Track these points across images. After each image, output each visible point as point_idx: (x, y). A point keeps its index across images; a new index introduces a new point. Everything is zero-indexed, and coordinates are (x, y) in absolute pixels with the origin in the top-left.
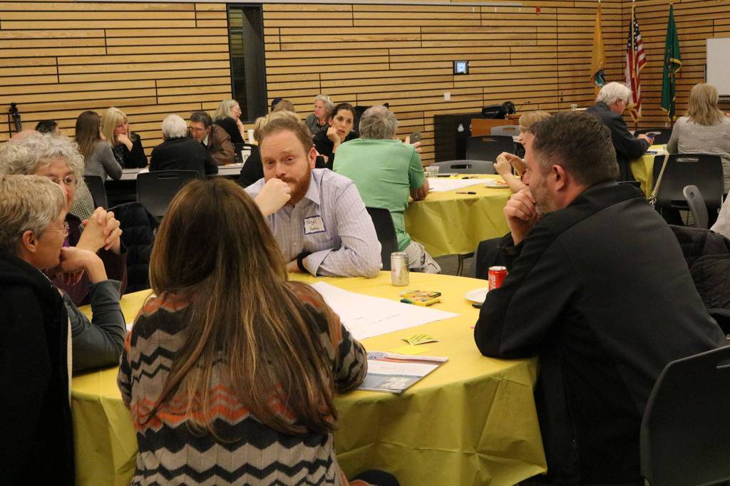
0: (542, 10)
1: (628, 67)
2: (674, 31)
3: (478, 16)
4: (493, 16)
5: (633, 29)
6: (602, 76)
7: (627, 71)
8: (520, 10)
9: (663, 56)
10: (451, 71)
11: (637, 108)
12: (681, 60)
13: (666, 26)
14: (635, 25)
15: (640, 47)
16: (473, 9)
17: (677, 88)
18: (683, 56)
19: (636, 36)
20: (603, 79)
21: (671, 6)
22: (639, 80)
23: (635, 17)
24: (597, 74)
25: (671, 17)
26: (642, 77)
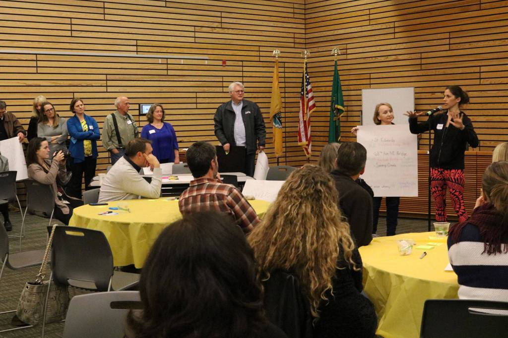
0: (228, 63)
1: (301, 112)
2: (338, 82)
3: (165, 67)
4: (180, 67)
5: (305, 80)
6: (279, 118)
7: (301, 115)
8: (206, 62)
9: (330, 103)
10: (136, 112)
11: (308, 145)
12: (344, 106)
13: (332, 79)
14: (306, 77)
15: (310, 95)
16: (160, 61)
17: (342, 129)
18: (345, 104)
19: (307, 85)
20: (280, 121)
21: (336, 62)
22: (309, 122)
23: (306, 70)
24: (275, 117)
25: (336, 71)
26: (313, 119)
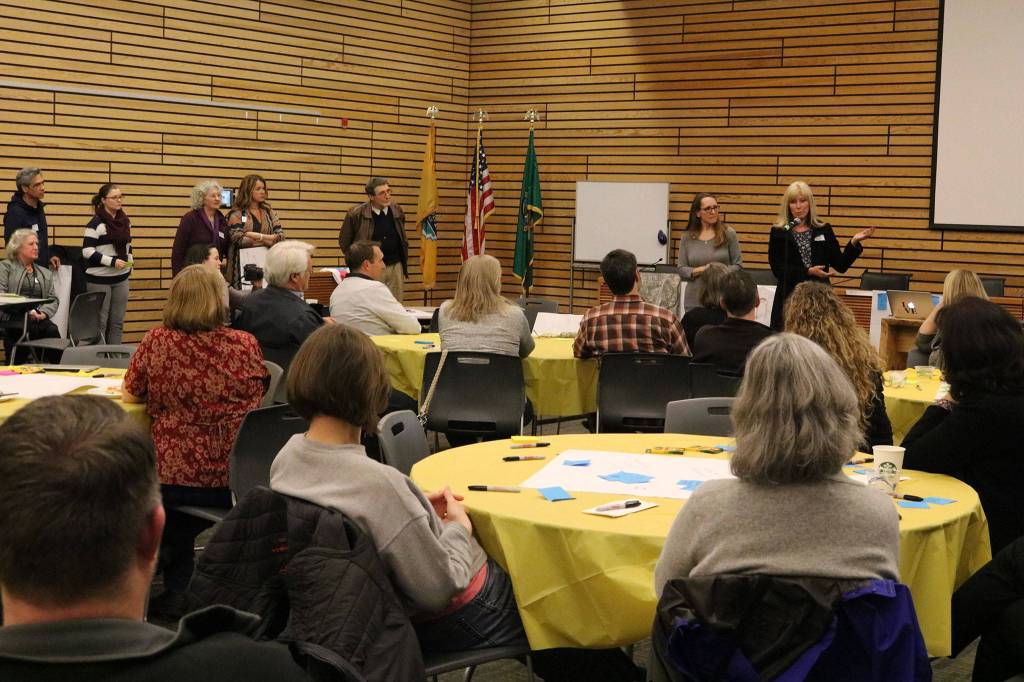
0: (350, 124)
2: (534, 168)
3: (253, 125)
4: (276, 127)
5: (478, 161)
6: (432, 224)
8: (318, 121)
9: (519, 201)
12: (543, 209)
16: (246, 115)
17: (536, 247)
18: (544, 204)
22: (483, 231)
23: (481, 142)
24: (425, 220)
25: (531, 147)
26: (487, 228)
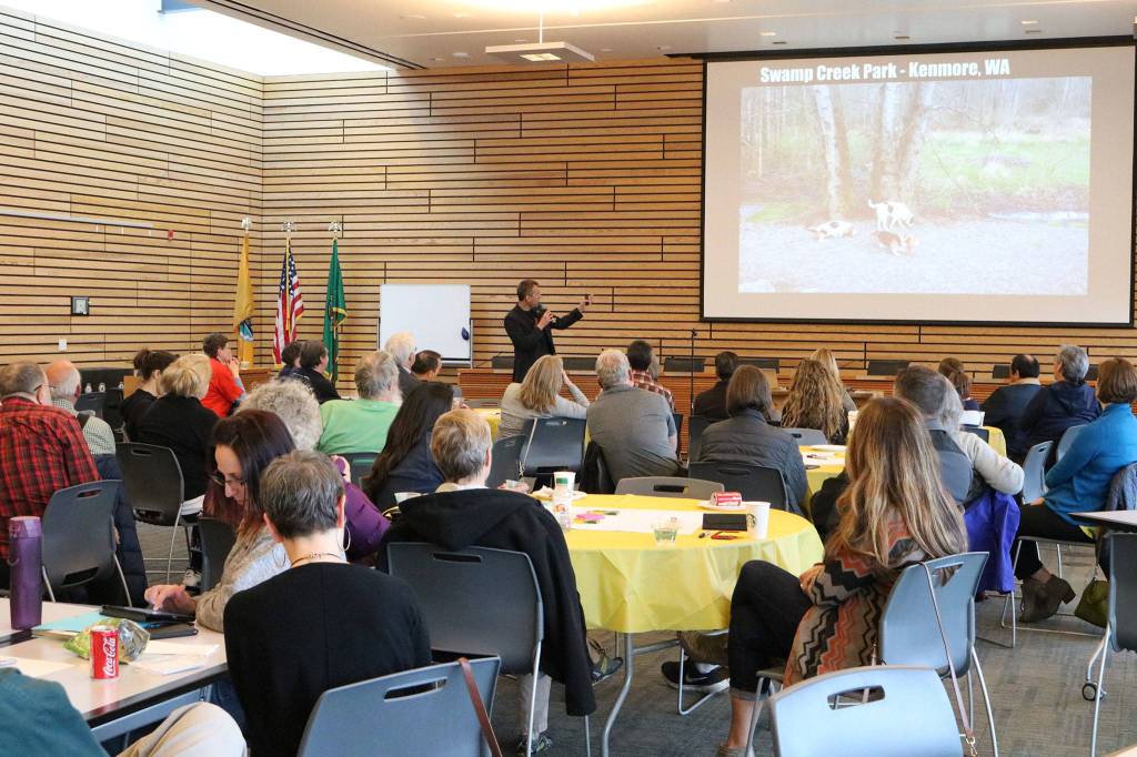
0: (175, 235)
1: (282, 316)
3: (102, 238)
5: (288, 268)
6: (249, 326)
7: (281, 322)
8: (150, 233)
10: (67, 311)
12: (346, 310)
14: (290, 261)
16: (97, 228)
18: (348, 305)
19: (290, 275)
20: (250, 329)
21: (335, 241)
24: (242, 324)
25: (335, 254)
26: (299, 329)
